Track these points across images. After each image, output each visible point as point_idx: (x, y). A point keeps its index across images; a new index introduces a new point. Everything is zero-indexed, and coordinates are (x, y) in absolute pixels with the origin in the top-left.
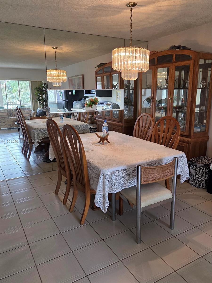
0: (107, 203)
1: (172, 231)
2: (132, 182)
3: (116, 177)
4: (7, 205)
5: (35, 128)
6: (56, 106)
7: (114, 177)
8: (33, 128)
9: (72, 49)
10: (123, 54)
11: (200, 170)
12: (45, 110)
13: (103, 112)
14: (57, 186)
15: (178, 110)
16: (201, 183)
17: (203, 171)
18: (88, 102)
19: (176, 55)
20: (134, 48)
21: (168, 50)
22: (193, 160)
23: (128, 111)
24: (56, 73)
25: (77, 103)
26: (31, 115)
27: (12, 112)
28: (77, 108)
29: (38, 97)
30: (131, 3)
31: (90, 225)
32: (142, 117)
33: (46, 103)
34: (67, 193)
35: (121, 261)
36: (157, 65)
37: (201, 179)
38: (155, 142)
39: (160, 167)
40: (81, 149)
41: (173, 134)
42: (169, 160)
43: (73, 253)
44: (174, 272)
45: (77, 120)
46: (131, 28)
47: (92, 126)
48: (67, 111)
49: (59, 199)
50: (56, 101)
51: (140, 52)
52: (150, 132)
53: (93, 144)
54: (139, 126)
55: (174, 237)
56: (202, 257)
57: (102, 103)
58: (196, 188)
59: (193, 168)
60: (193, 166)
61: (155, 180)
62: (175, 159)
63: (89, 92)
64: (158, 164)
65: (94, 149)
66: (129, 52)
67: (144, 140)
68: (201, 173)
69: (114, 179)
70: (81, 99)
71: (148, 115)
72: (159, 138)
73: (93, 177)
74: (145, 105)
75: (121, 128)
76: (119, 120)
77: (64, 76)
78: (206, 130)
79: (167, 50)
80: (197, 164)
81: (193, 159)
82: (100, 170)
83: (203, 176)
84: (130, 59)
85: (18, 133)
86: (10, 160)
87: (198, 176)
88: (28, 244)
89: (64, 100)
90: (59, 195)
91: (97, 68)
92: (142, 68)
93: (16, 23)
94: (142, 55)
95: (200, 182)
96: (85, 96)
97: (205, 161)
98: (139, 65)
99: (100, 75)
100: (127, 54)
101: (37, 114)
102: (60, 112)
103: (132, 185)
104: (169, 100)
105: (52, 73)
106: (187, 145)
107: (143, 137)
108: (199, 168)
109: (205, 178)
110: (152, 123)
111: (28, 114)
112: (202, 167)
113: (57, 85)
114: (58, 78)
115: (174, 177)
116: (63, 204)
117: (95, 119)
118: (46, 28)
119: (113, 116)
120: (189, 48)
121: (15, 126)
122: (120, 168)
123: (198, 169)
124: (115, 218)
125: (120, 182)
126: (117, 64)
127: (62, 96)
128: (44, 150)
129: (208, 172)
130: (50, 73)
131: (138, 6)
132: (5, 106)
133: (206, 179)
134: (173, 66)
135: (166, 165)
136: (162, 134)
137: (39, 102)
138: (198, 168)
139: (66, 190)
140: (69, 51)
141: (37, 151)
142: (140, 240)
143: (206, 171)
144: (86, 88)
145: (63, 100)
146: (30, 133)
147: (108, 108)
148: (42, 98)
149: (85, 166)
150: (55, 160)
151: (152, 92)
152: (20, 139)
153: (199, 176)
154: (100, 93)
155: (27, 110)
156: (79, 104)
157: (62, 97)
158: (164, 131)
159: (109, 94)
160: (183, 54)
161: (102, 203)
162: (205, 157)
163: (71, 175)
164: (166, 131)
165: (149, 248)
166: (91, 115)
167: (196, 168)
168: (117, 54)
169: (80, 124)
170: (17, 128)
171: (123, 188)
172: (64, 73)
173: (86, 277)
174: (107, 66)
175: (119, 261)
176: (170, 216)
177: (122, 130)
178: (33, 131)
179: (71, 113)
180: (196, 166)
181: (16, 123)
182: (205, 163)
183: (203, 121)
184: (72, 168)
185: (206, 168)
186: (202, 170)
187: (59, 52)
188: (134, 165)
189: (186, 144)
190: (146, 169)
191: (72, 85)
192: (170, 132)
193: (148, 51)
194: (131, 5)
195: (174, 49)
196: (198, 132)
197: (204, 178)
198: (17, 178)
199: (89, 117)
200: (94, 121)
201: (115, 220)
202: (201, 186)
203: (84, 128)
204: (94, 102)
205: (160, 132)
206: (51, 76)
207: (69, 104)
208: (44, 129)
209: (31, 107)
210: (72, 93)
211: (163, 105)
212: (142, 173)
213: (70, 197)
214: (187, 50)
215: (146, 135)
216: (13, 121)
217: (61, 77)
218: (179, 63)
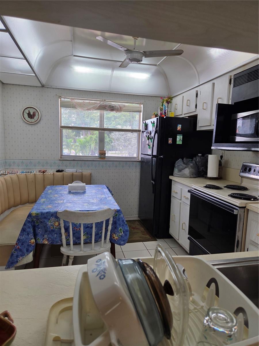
25: (184, 166)
50: (138, 157)
70: (195, 156)
89: (154, 156)
127: (151, 146)
156: (189, 167)
157: (151, 149)
210: (175, 140)
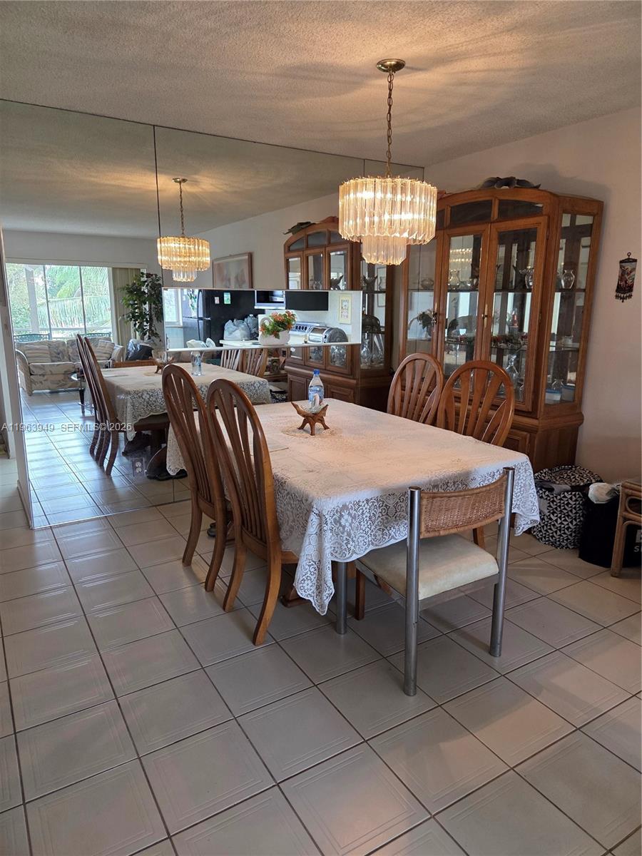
0: (330, 589)
1: (496, 660)
2: (393, 533)
3: (353, 518)
4: (53, 594)
5: (128, 389)
6: (181, 332)
7: (347, 520)
8: (120, 390)
9: (226, 184)
10: (367, 195)
11: (562, 502)
12: (148, 345)
13: (304, 350)
14: (188, 542)
15: (503, 345)
16: (564, 536)
17: (570, 504)
18: (267, 324)
19: (501, 202)
20: (399, 180)
21: (480, 190)
22: (543, 474)
23: (369, 347)
24: (181, 246)
25: (235, 328)
26: (112, 358)
27: (61, 348)
28: (235, 338)
29: (131, 309)
30: (390, 60)
31: (280, 645)
32: (411, 364)
33: (151, 325)
34: (216, 561)
35: (366, 741)
36: (450, 227)
37: (563, 524)
38: (447, 428)
39: (470, 493)
40: (260, 444)
41: (493, 408)
42: (488, 474)
43: (237, 722)
44: (510, 772)
45: (237, 370)
46: (390, 128)
47: (274, 386)
48: (211, 345)
49: (193, 576)
50: (178, 321)
51: (413, 192)
52: (433, 402)
53: (287, 432)
54: (403, 388)
55: (504, 676)
56: (579, 729)
57: (301, 328)
58: (550, 548)
59: (543, 495)
60: (544, 490)
61: (457, 526)
62: (508, 473)
63: (266, 297)
64: (460, 486)
65: (289, 445)
66: (384, 191)
67: (418, 421)
68: (565, 509)
69: (347, 524)
70: (246, 317)
71: (427, 358)
72: (457, 420)
73: (291, 518)
74: (416, 332)
75: (352, 393)
76: (346, 371)
77: (204, 255)
78: (576, 399)
79: (479, 187)
80: (554, 486)
81: (541, 473)
82: (310, 500)
83: (568, 516)
84: (388, 207)
85: (80, 403)
86: (58, 475)
87: (557, 516)
88: (116, 699)
89: (201, 319)
90: (194, 567)
91: (291, 234)
92: (419, 234)
93: (82, 109)
94: (418, 199)
95: (562, 532)
96: (256, 307)
97: (572, 477)
98: (411, 225)
99: (296, 254)
100: (379, 195)
101: (128, 354)
102: (194, 347)
103: (393, 541)
104: (481, 320)
105: (172, 245)
106: (529, 435)
107: (415, 413)
108: (560, 495)
109: (574, 523)
110: (438, 379)
111: (105, 353)
112: (566, 493)
113: (184, 277)
114: (187, 259)
115: (503, 519)
116: (204, 590)
117: (283, 369)
118: (158, 124)
119: (330, 360)
120: (535, 185)
121: (70, 383)
122: (363, 495)
123: (555, 499)
124: (345, 628)
125: (362, 531)
126: (351, 222)
127: (196, 306)
128: (149, 447)
129: (581, 507)
130: (166, 245)
131: (408, 70)
132: (44, 334)
133: (576, 525)
134: (490, 231)
135: (484, 489)
136: (464, 408)
137: (132, 323)
138: (556, 497)
139: (215, 552)
140: (217, 190)
141: (134, 448)
142: (415, 686)
143: (577, 503)
144: (259, 286)
145: (198, 318)
146: (115, 402)
147: (319, 339)
148: (141, 313)
149: (268, 491)
150: (182, 474)
151: (437, 299)
152: (85, 418)
153: (559, 515)
154: (295, 301)
155: (101, 343)
156: (240, 328)
157: (196, 310)
158: (471, 400)
159: (319, 302)
160: (518, 199)
161: (314, 589)
162: (572, 467)
163: (228, 515)
164: (476, 399)
165: (440, 706)
166: (273, 358)
167: (551, 496)
168: (352, 195)
169: (247, 381)
170: (77, 390)
171: (371, 548)
172: (204, 248)
173: (276, 787)
174: (314, 231)
175: (363, 742)
176: (490, 620)
177: (354, 397)
178: (122, 397)
179: (222, 351)
180: (551, 490)
181: (74, 378)
182: (573, 484)
183: (566, 375)
184: (230, 495)
185: (577, 496)
186: (567, 500)
187: (189, 193)
188: (400, 488)
189: (525, 433)
190: (434, 498)
191: (222, 280)
192: (487, 401)
193: (435, 189)
194: (391, 66)
195: (495, 186)
196: (556, 404)
197: (571, 522)
198: (79, 522)
199: (268, 363)
200: (279, 373)
201: (346, 632)
202: (563, 541)
203: (257, 391)
204: (283, 325)
205: (460, 402)
206: (169, 253)
207: (214, 329)
208: (152, 393)
209: (111, 335)
210: (222, 299)
211: (463, 332)
212: (424, 510)
213: (225, 572)
214: (530, 190)
215: (421, 410)
216: (65, 372)
217: (195, 256)
218: (509, 222)
